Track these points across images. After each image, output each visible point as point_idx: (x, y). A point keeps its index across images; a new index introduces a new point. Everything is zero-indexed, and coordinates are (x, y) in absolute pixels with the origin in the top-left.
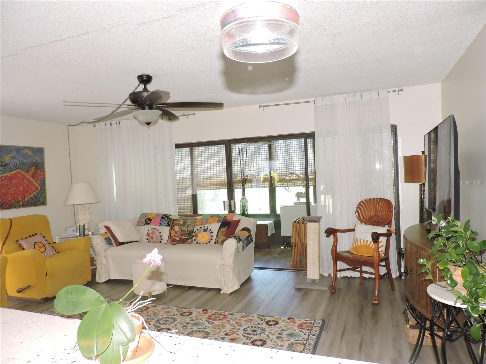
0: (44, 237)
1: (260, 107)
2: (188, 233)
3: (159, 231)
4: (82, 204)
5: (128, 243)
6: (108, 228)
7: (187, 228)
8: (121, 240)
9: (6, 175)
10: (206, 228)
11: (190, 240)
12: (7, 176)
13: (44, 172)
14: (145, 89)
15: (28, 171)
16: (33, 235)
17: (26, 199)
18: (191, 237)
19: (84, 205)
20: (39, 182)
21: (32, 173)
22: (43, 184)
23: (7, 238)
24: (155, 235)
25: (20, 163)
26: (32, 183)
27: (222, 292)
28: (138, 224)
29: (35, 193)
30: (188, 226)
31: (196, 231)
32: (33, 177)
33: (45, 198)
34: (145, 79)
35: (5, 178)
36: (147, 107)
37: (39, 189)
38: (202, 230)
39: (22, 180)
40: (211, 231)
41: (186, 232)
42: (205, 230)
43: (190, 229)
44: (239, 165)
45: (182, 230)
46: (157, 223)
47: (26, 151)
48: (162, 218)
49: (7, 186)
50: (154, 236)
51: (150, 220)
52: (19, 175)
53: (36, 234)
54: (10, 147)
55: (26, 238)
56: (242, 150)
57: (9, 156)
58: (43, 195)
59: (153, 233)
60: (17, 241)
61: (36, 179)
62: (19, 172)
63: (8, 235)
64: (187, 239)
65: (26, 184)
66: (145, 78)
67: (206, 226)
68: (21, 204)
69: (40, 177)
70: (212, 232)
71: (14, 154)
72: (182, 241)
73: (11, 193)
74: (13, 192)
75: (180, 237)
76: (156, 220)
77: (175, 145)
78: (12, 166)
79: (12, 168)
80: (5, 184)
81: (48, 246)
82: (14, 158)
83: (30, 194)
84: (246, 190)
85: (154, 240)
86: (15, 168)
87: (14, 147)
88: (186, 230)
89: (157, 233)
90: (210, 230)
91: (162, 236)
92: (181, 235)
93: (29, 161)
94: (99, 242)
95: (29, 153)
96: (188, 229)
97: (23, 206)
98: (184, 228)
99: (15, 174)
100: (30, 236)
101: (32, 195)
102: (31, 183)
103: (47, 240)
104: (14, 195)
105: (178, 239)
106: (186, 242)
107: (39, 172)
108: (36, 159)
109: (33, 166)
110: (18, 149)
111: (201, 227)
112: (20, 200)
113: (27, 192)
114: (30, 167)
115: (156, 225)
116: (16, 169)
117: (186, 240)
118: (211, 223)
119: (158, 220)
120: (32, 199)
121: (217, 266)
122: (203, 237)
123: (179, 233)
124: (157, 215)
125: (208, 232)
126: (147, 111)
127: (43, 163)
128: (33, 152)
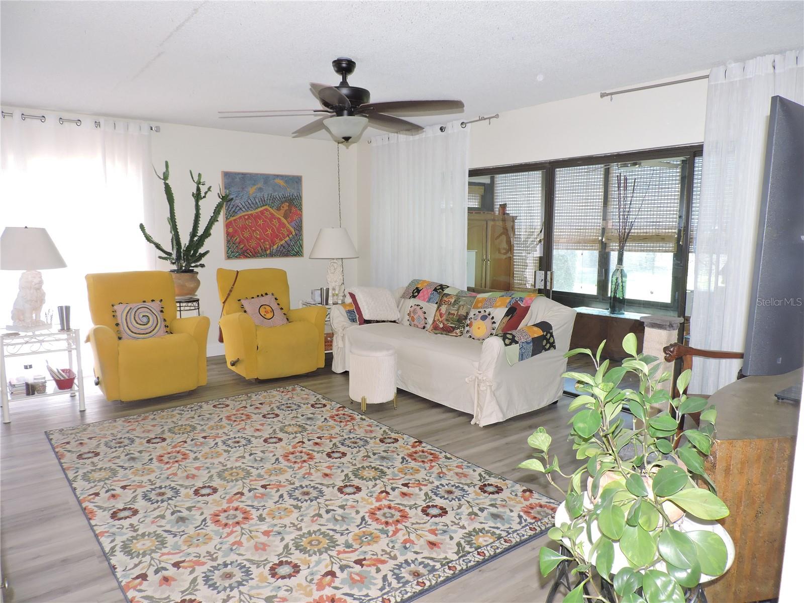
0: (276, 299)
1: (603, 95)
2: (458, 318)
3: (424, 310)
4: (333, 259)
5: (378, 322)
6: (353, 296)
7: (458, 310)
8: (366, 317)
9: (250, 212)
10: (487, 314)
11: (458, 331)
12: (252, 215)
13: (301, 210)
14: (344, 83)
15: (279, 209)
16: (262, 295)
17: (275, 247)
18: (462, 326)
19: (335, 261)
20: (293, 224)
21: (284, 211)
22: (299, 228)
23: (229, 295)
24: (417, 315)
25: (269, 197)
26: (284, 226)
27: (473, 422)
28: (403, 297)
29: (288, 238)
30: (460, 307)
31: (473, 316)
32: (286, 217)
33: (301, 246)
34: (345, 67)
35: (249, 218)
36: (345, 112)
37: (294, 233)
38: (480, 315)
39: (271, 220)
40: (493, 320)
41: (455, 317)
42: (484, 318)
43: (462, 312)
44: (616, 208)
45: (450, 312)
46: (426, 296)
47: (278, 181)
48: (435, 290)
49: (251, 227)
50: (415, 317)
51: (418, 291)
52: (266, 213)
53: (266, 294)
54: (257, 174)
55: (253, 298)
56: (626, 179)
57: (255, 187)
58: (298, 243)
59: (415, 311)
60: (239, 300)
61: (289, 219)
62: (266, 210)
63: (231, 291)
64: (454, 329)
65: (275, 226)
66: (344, 65)
67: (488, 311)
68: (268, 252)
69: (295, 217)
70: (494, 323)
71: (260, 185)
72: (447, 330)
73: (257, 238)
74: (258, 237)
75: (446, 323)
76: (425, 292)
77: (469, 171)
78: (257, 201)
79: (259, 203)
80: (249, 225)
81: (278, 312)
82: (260, 189)
83: (281, 240)
84: (626, 255)
85: (416, 322)
86: (262, 204)
87: (261, 175)
88: (456, 313)
89: (420, 312)
90: (493, 318)
91: (426, 319)
92: (447, 320)
93: (280, 195)
94: (338, 317)
95: (282, 183)
96: (458, 313)
97: (272, 255)
98: (453, 311)
99: (262, 212)
100: (258, 296)
101: (283, 242)
102: (282, 225)
103: (278, 304)
104: (260, 240)
105: (441, 326)
106: (451, 332)
107: (293, 210)
108: (290, 191)
109: (286, 201)
110: (267, 178)
111: (480, 312)
112: (268, 247)
113: (277, 236)
114: (282, 203)
115: (424, 300)
116: (264, 206)
117: (452, 329)
118: (496, 307)
119: (428, 293)
120: (284, 247)
121: (466, 379)
122: (479, 328)
123: (444, 317)
124: (430, 284)
125: (489, 320)
126: (346, 118)
127: (300, 197)
128: (286, 182)
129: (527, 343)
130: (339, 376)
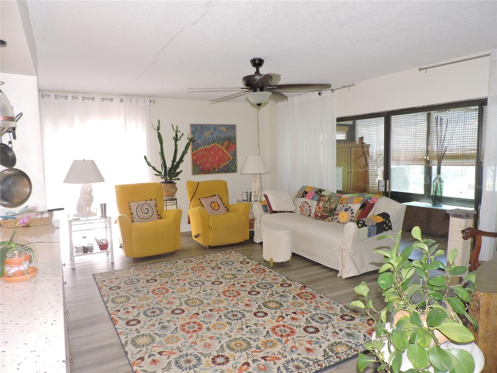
0: (221, 198)
1: (420, 69)
2: (330, 210)
3: (309, 205)
4: (254, 174)
5: (281, 212)
6: (266, 196)
7: (330, 205)
8: (274, 209)
9: (206, 147)
10: (348, 207)
11: (330, 218)
12: (207, 148)
13: (235, 144)
14: (257, 73)
15: (222, 145)
16: (212, 196)
17: (220, 167)
18: (332, 215)
19: (255, 175)
20: (231, 153)
21: (225, 146)
22: (235, 155)
23: (193, 196)
24: (305, 208)
25: (217, 138)
26: (225, 154)
27: (339, 275)
28: (297, 197)
29: (227, 162)
30: (331, 203)
31: (339, 209)
32: (227, 149)
33: (236, 166)
34: (257, 63)
35: (205, 150)
36: (258, 89)
37: (231, 159)
38: (344, 208)
39: (218, 151)
40: (352, 212)
41: (328, 209)
42: (346, 210)
43: (333, 206)
44: (435, 138)
45: (325, 207)
46: (311, 196)
47: (222, 128)
48: (316, 192)
49: (206, 156)
50: (304, 209)
51: (306, 193)
52: (215, 147)
53: (215, 195)
54: (209, 125)
55: (207, 198)
57: (209, 132)
58: (234, 164)
59: (304, 206)
60: (199, 199)
61: (229, 150)
62: (215, 145)
63: (194, 194)
64: (327, 216)
65: (221, 155)
66: (257, 62)
67: (349, 205)
68: (216, 170)
69: (232, 149)
70: (353, 213)
71: (212, 131)
72: (323, 218)
73: (210, 162)
74: (211, 161)
75: (322, 213)
76: (310, 194)
77: (337, 119)
78: (210, 140)
79: (211, 142)
80: (205, 155)
81: (222, 206)
82: (212, 134)
83: (224, 163)
85: (304, 212)
87: (212, 125)
88: (329, 207)
89: (307, 206)
90: (352, 210)
91: (310, 210)
92: (323, 211)
93: (223, 136)
94: (257, 209)
95: (224, 129)
96: (330, 207)
97: (218, 172)
98: (327, 205)
99: (213, 147)
100: (210, 197)
101: (225, 164)
102: (224, 154)
103: (222, 201)
104: (211, 163)
105: (320, 215)
107: (231, 145)
108: (229, 134)
109: (227, 140)
110: (216, 127)
111: (344, 206)
112: (216, 167)
113: (221, 161)
114: (224, 141)
115: (309, 199)
116: (214, 143)
117: (326, 217)
118: (354, 203)
119: (311, 195)
120: (226, 167)
121: (334, 249)
122: (343, 216)
123: (321, 210)
124: (313, 189)
125: (349, 211)
126: (258, 93)
127: (235, 138)
128: (227, 129)
129: (373, 226)
130: (258, 245)
